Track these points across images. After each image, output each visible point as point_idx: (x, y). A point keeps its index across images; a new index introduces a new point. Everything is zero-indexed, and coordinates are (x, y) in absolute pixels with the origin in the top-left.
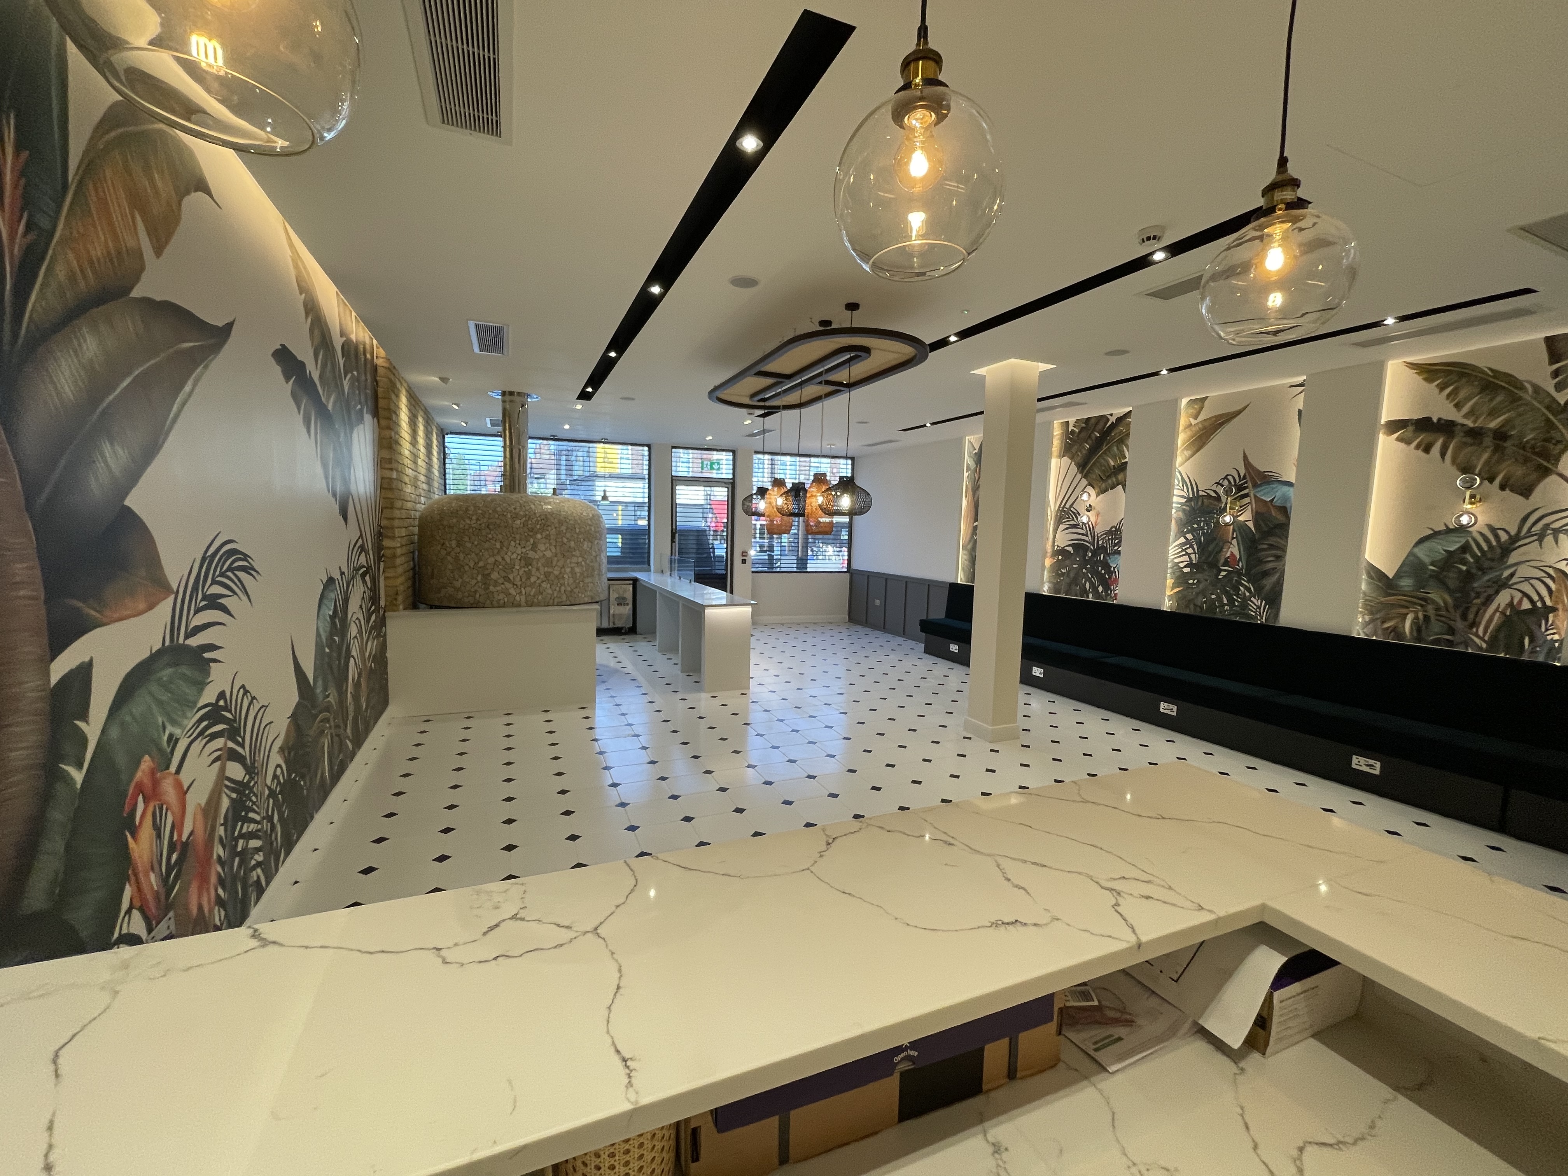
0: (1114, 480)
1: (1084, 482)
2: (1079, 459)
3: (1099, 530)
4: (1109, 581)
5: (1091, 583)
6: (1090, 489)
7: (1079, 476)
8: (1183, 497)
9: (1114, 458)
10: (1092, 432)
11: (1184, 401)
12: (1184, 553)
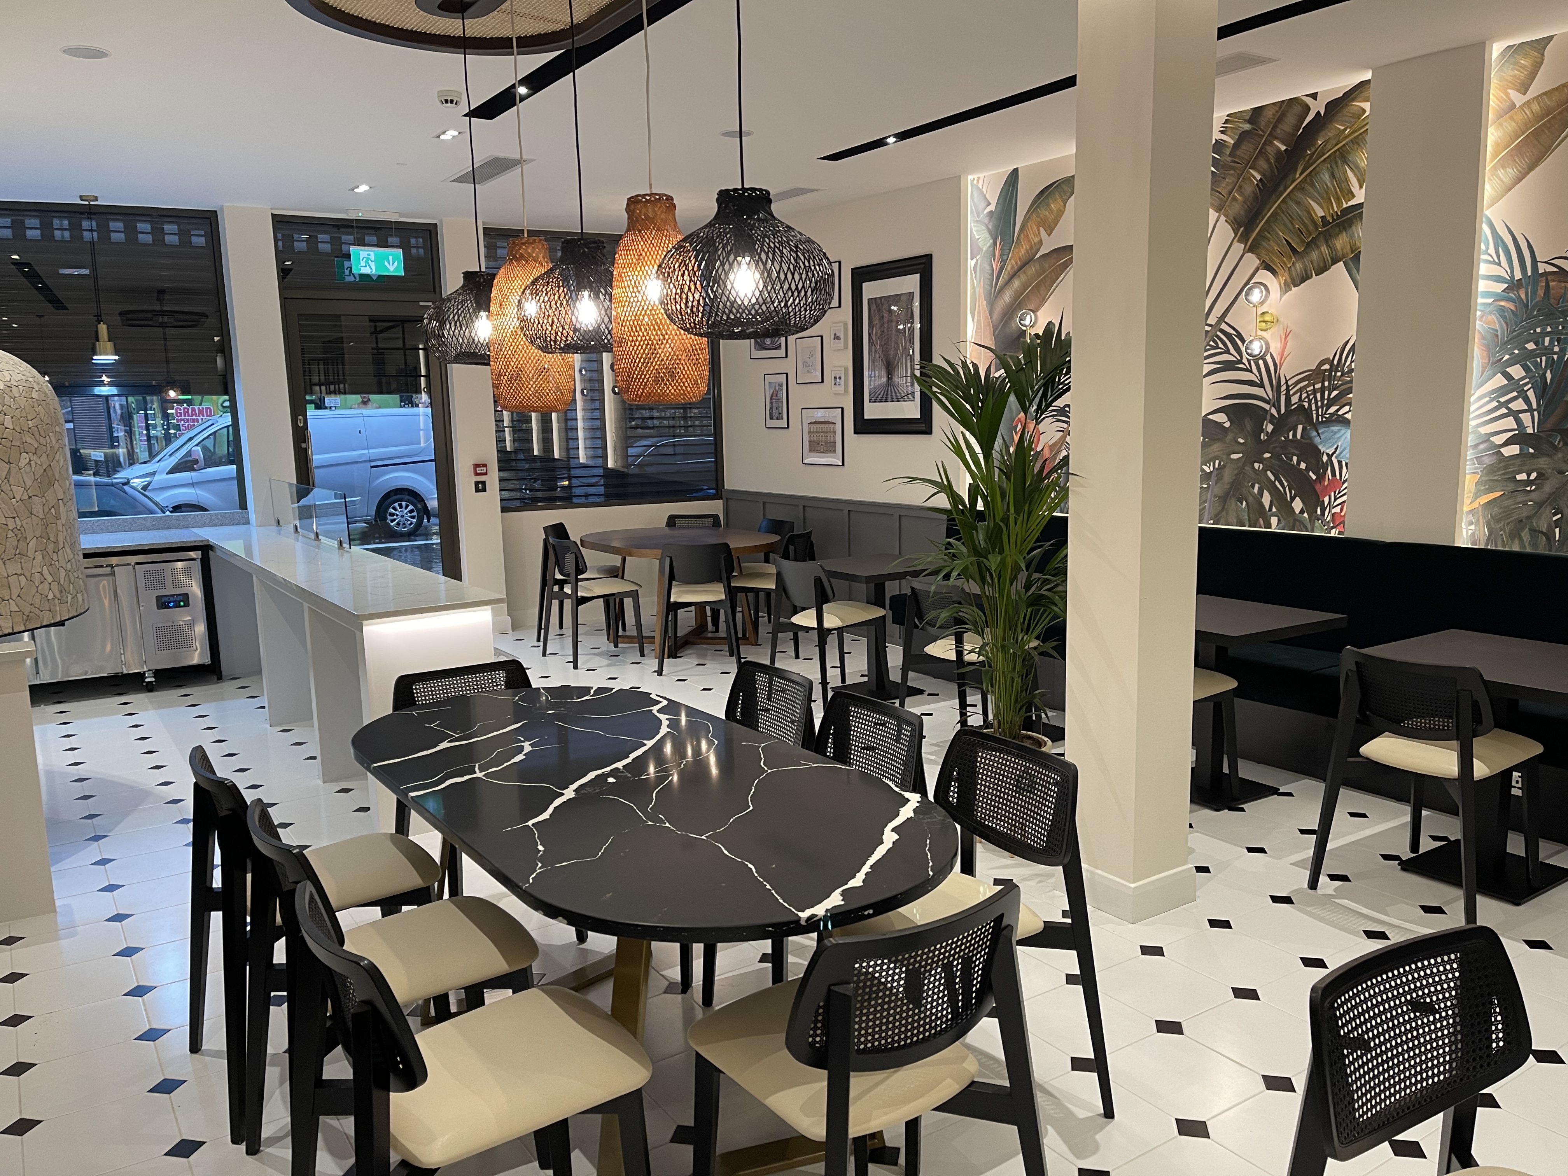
0: (1324, 249)
1: (1251, 260)
2: (1237, 208)
3: (1288, 371)
4: (1318, 487)
5: (1274, 492)
6: (1264, 276)
7: (1239, 247)
8: (1499, 279)
9: (1325, 199)
10: (1268, 142)
11: (1497, 49)
12: (1504, 411)
